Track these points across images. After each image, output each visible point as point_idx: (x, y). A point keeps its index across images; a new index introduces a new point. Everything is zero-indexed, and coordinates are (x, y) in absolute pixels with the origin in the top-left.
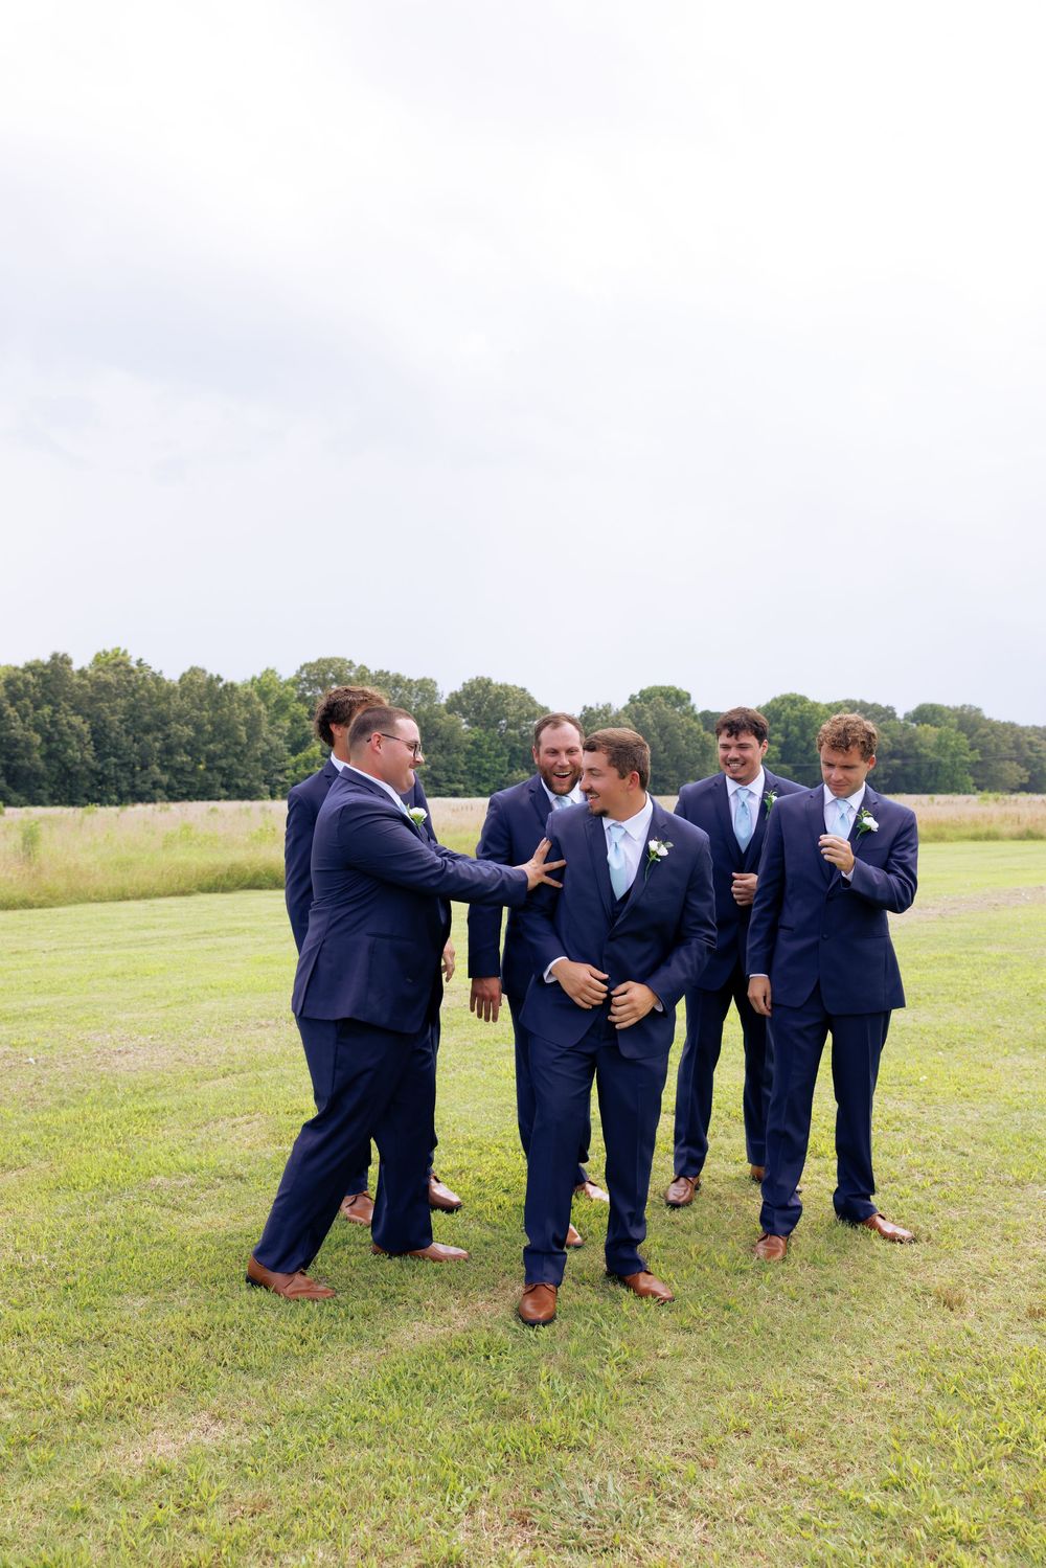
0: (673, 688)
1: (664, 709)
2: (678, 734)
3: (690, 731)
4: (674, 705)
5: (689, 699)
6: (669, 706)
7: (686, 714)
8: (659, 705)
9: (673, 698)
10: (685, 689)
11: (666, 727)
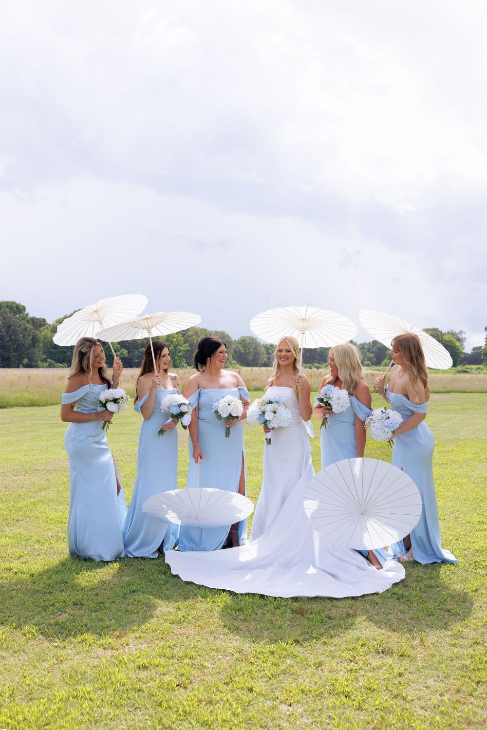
0: (14, 303)
1: (9, 315)
2: (18, 331)
3: (26, 329)
4: (15, 314)
5: (25, 309)
6: (12, 314)
7: (24, 319)
8: (6, 313)
9: (15, 309)
10: (22, 304)
11: (10, 327)
